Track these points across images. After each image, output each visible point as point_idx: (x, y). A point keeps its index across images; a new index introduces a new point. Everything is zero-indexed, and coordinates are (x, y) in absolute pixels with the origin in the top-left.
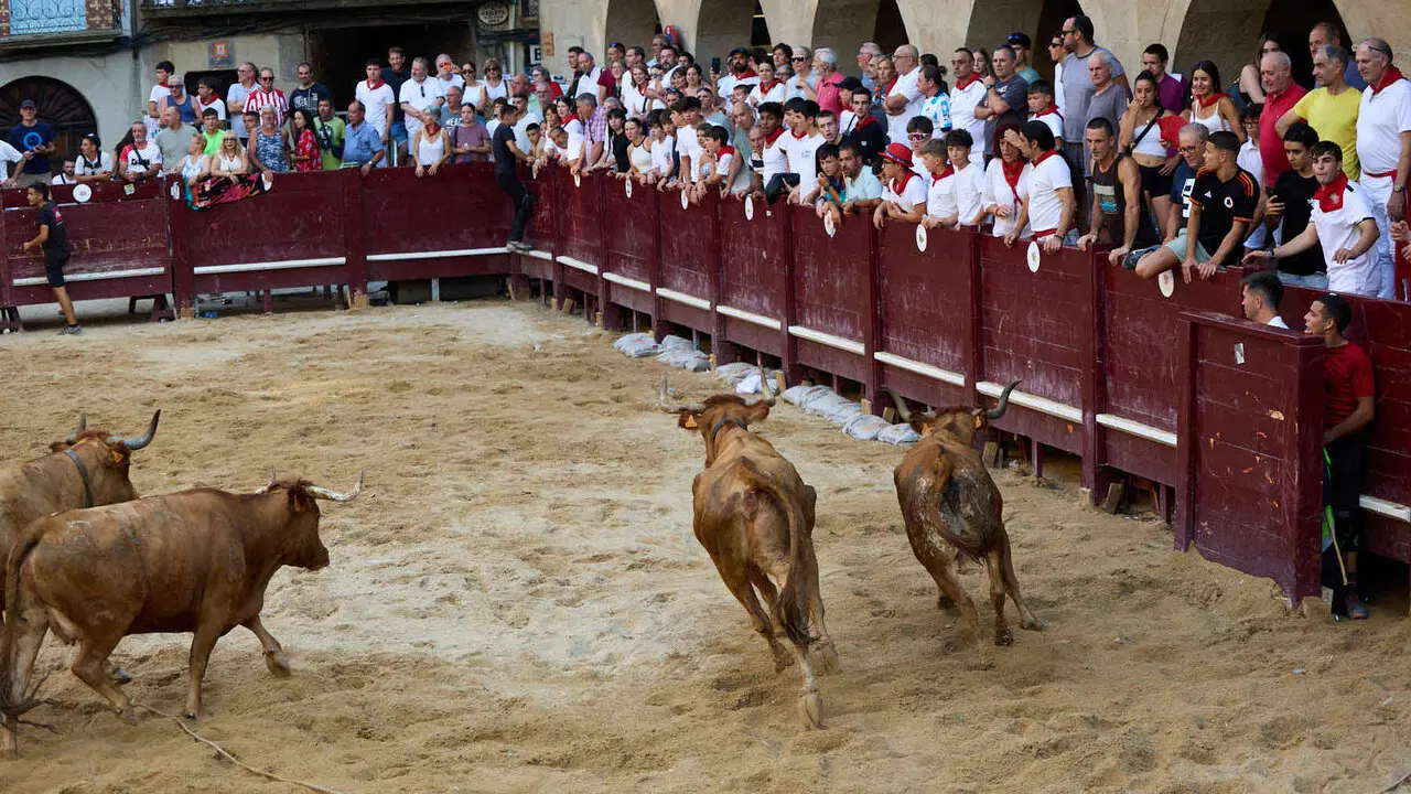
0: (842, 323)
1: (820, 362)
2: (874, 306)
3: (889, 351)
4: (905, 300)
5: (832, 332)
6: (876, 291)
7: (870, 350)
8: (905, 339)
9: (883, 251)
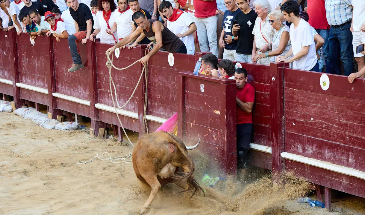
0: (38, 81)
1: (30, 98)
2: (52, 73)
3: (58, 92)
4: (65, 71)
5: (35, 85)
6: (53, 67)
7: (51, 93)
8: (65, 87)
9: (55, 51)
